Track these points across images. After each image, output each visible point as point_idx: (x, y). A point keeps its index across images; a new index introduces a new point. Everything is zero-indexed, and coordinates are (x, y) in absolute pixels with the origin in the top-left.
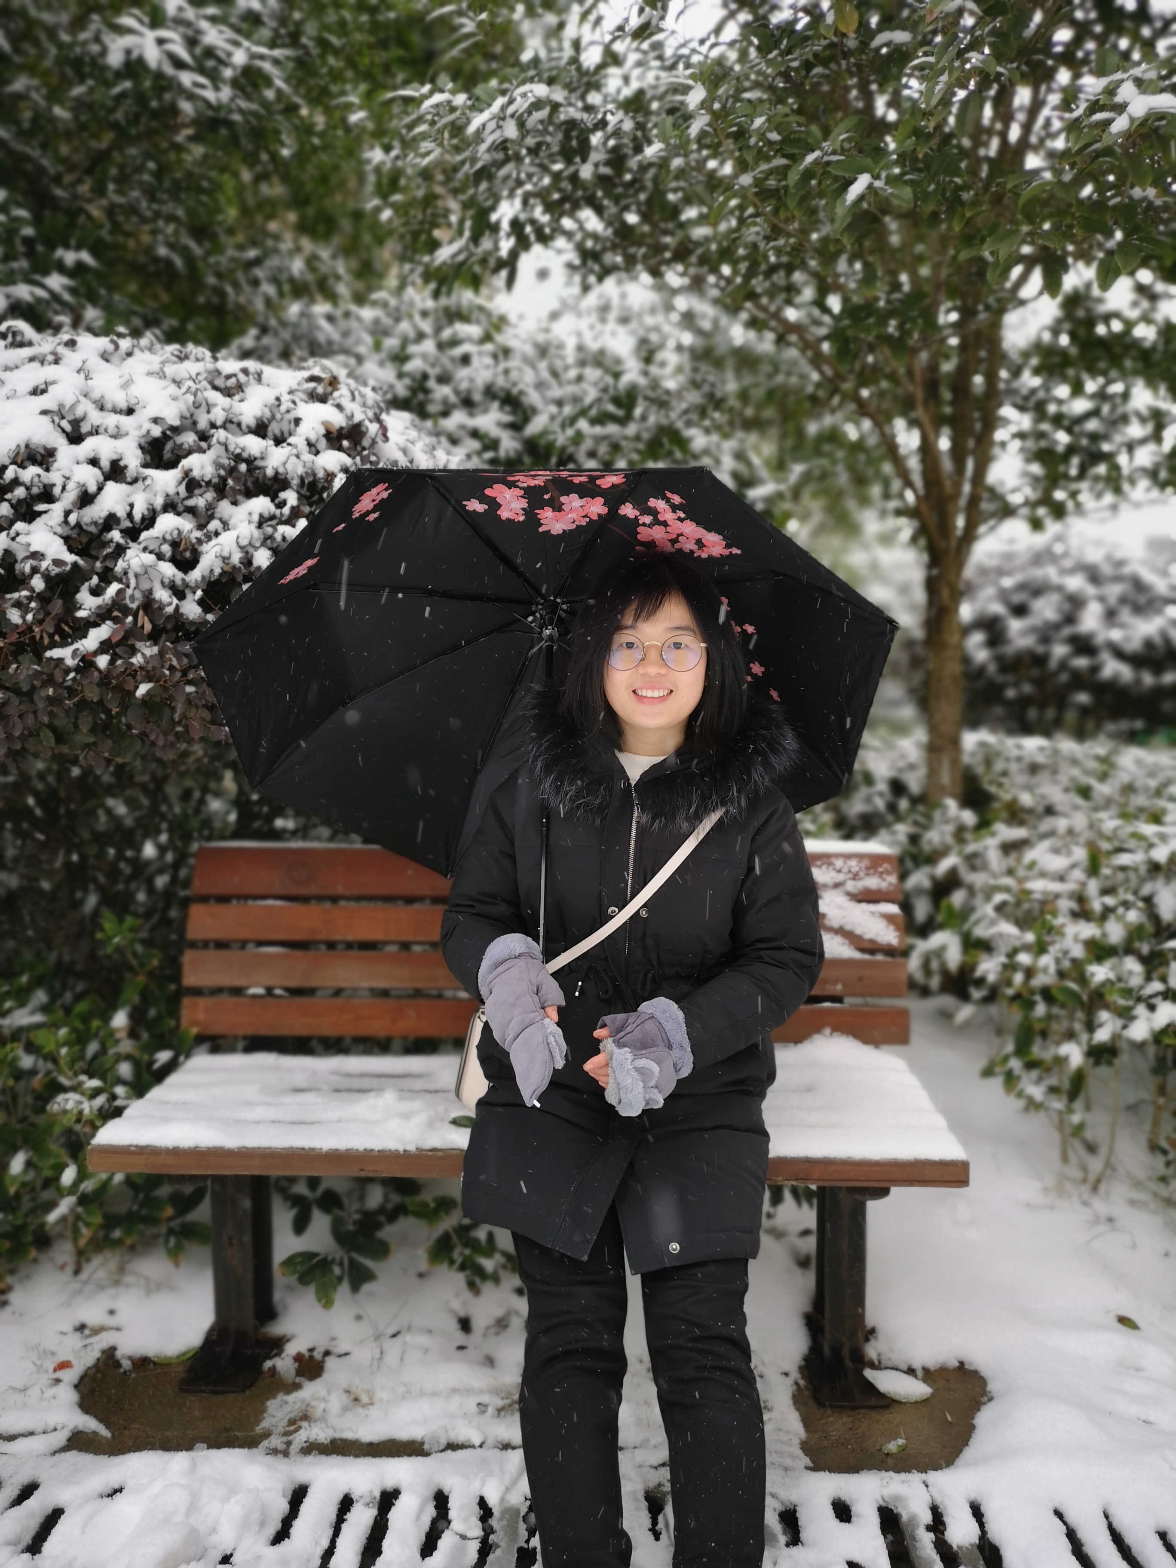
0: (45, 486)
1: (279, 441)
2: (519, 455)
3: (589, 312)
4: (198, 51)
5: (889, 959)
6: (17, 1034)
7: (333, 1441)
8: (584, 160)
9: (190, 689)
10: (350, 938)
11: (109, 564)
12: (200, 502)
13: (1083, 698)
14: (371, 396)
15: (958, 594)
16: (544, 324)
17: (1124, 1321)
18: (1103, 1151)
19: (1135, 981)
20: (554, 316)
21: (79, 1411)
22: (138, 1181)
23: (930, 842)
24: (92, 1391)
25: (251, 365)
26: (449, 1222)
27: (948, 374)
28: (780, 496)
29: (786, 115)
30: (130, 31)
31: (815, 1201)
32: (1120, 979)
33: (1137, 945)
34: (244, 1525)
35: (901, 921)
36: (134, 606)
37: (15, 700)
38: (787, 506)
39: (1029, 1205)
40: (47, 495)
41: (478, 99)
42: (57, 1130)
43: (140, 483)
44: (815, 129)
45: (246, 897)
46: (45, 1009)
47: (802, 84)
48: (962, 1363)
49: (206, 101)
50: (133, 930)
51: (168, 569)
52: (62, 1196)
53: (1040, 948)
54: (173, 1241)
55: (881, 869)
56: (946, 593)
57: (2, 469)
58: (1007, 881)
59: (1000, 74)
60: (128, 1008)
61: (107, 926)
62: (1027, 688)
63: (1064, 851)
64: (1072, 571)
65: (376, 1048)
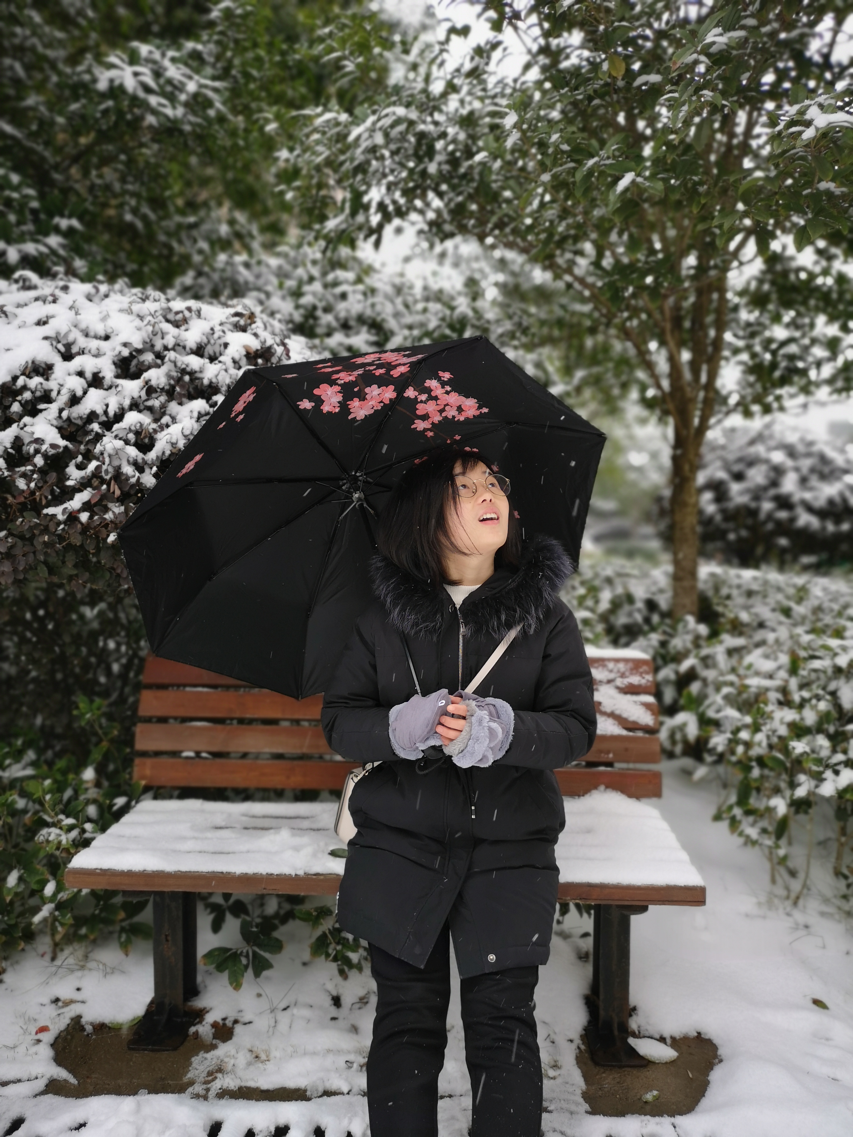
0: (45, 391)
1: (213, 359)
3: (432, 258)
4: (162, 81)
5: (647, 736)
6: (13, 784)
7: (240, 1088)
8: (431, 159)
10: (256, 716)
11: (90, 447)
12: (156, 403)
13: (783, 542)
14: (278, 326)
16: (398, 269)
17: (817, 1002)
18: (802, 875)
19: (825, 753)
20: (407, 260)
21: (54, 1064)
22: (100, 893)
23: (675, 647)
24: (64, 1048)
25: (192, 303)
26: (328, 924)
27: (688, 308)
28: (568, 393)
29: (573, 133)
30: (112, 66)
31: (592, 912)
32: (813, 751)
33: (826, 726)
35: (655, 706)
36: (108, 477)
37: (20, 543)
39: (747, 915)
40: (47, 398)
41: (356, 117)
42: (42, 854)
43: (113, 388)
44: (594, 143)
46: (34, 764)
47: (585, 110)
48: (699, 1034)
49: (166, 117)
50: (99, 709)
51: (133, 452)
52: (44, 903)
53: (756, 728)
54: (124, 937)
55: (641, 670)
56: (687, 467)
57: (15, 378)
58: (732, 678)
59: (724, 106)
60: (94, 765)
61: (81, 705)
62: (743, 533)
63: (772, 656)
64: (776, 448)
65: (272, 796)
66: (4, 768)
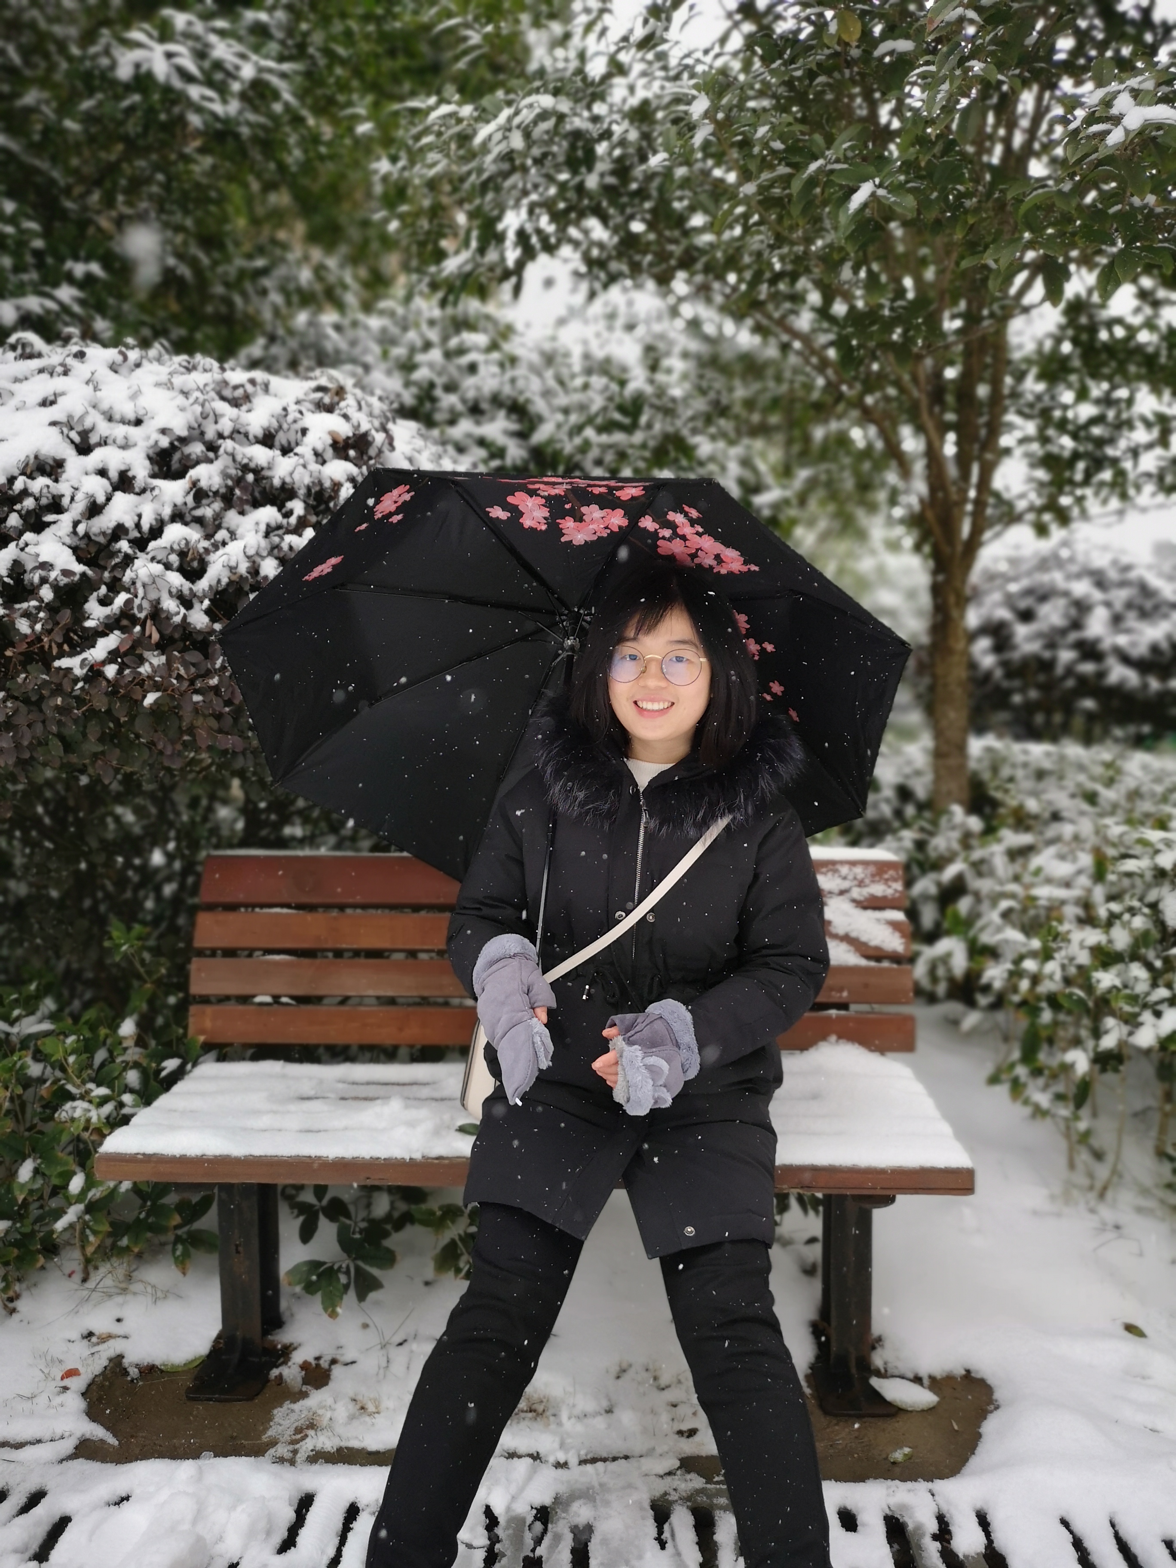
0: (54, 497)
1: (286, 451)
2: (526, 462)
3: (596, 320)
4: (206, 64)
5: (895, 966)
6: (26, 1041)
7: (340, 1450)
8: (590, 169)
9: (197, 698)
10: (357, 946)
11: (117, 574)
12: (207, 511)
13: (1089, 704)
14: (378, 406)
15: (964, 601)
16: (549, 332)
17: (1131, 1329)
18: (1110, 1158)
19: (1141, 988)
20: (561, 322)
21: (86, 1418)
22: (145, 1188)
23: (936, 848)
24: (100, 1399)
25: (259, 375)
26: (456, 1230)
27: (953, 381)
28: (786, 502)
29: (790, 124)
30: (139, 45)
31: (821, 1209)
32: (1126, 986)
33: (1143, 951)
34: (250, 1534)
35: (910, 928)
36: (142, 615)
37: (23, 709)
38: (793, 512)
39: (1035, 1213)
40: (56, 506)
41: (484, 110)
42: (65, 1138)
43: (148, 493)
44: (818, 138)
45: (254, 906)
46: (53, 1017)
47: (806, 93)
48: (968, 1371)
49: (214, 114)
50: (139, 938)
51: (176, 579)
52: (71, 1204)
53: (1046, 955)
54: (180, 1249)
55: (886, 876)
56: (952, 599)
57: (11, 480)
58: (1013, 887)
59: (1001, 83)
60: (135, 1017)
61: (115, 934)
62: (1033, 694)
63: (1070, 857)
64: (1078, 576)
65: (382, 1057)
66: (12, 1023)
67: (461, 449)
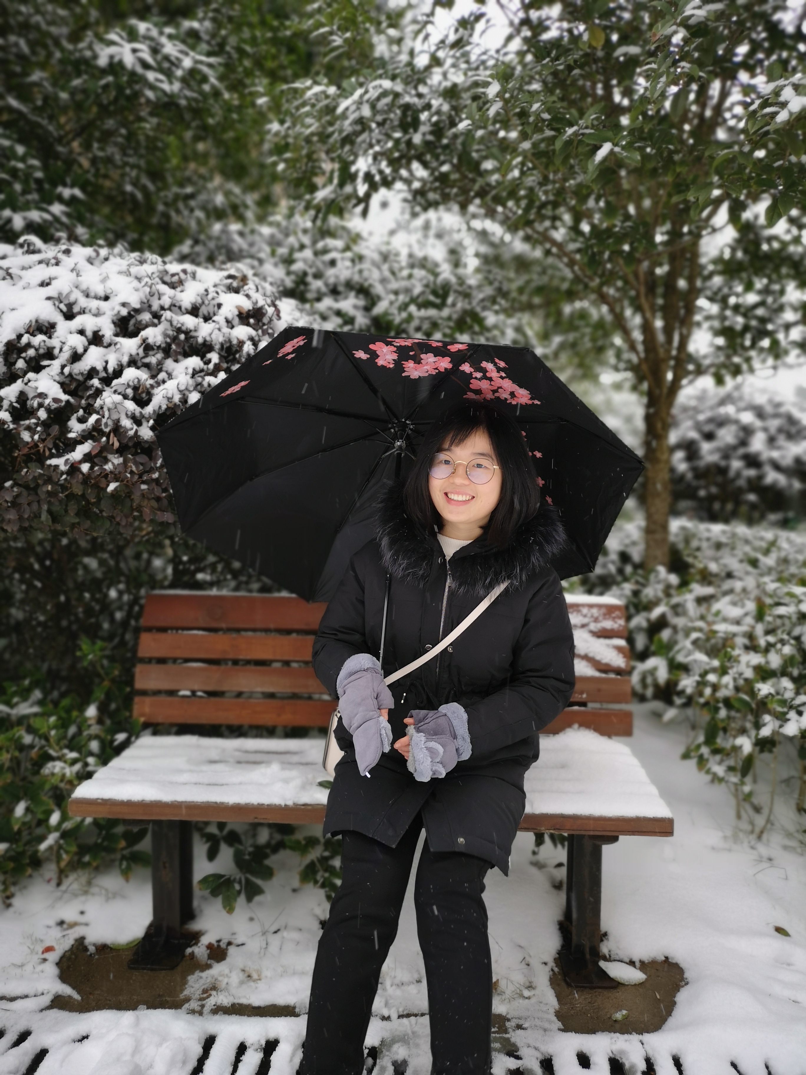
0: (48, 348)
1: (207, 319)
2: (368, 329)
3: (417, 230)
4: (159, 57)
5: (619, 677)
6: (22, 720)
7: (233, 1005)
8: (416, 130)
9: (144, 487)
10: (249, 657)
11: (91, 401)
12: (153, 360)
13: (752, 497)
14: (269, 289)
15: (667, 427)
16: (385, 239)
17: (779, 930)
18: (766, 811)
19: (789, 695)
20: (392, 233)
21: (59, 981)
22: (102, 822)
23: (647, 596)
24: (68, 967)
25: (188, 266)
26: (315, 854)
27: (661, 277)
28: (546, 356)
29: (554, 102)
30: (112, 43)
31: (566, 843)
32: (778, 693)
33: (790, 669)
34: (172, 1063)
35: (627, 650)
36: (107, 430)
37: (25, 493)
39: (713, 848)
40: (50, 355)
41: (344, 90)
42: (47, 787)
43: (113, 346)
44: (574, 111)
45: (177, 629)
46: (40, 703)
47: (565, 80)
48: (667, 958)
49: (163, 92)
50: (102, 649)
51: (131, 406)
52: (50, 832)
53: (723, 671)
54: (124, 864)
55: (614, 615)
56: (659, 425)
57: (20, 336)
58: (700, 624)
59: (700, 77)
60: (97, 704)
61: (84, 646)
62: (714, 490)
63: (740, 604)
64: (746, 409)
65: (265, 733)
66: (12, 706)
67: (324, 318)
